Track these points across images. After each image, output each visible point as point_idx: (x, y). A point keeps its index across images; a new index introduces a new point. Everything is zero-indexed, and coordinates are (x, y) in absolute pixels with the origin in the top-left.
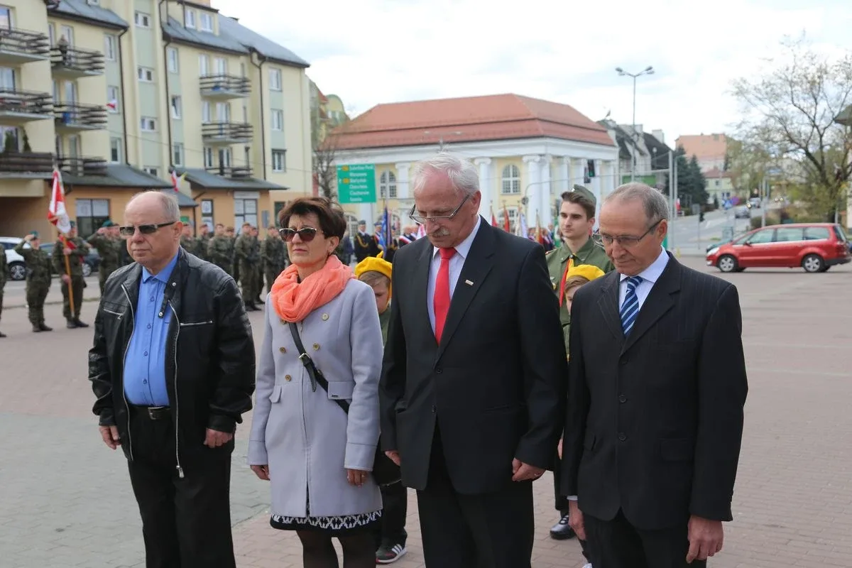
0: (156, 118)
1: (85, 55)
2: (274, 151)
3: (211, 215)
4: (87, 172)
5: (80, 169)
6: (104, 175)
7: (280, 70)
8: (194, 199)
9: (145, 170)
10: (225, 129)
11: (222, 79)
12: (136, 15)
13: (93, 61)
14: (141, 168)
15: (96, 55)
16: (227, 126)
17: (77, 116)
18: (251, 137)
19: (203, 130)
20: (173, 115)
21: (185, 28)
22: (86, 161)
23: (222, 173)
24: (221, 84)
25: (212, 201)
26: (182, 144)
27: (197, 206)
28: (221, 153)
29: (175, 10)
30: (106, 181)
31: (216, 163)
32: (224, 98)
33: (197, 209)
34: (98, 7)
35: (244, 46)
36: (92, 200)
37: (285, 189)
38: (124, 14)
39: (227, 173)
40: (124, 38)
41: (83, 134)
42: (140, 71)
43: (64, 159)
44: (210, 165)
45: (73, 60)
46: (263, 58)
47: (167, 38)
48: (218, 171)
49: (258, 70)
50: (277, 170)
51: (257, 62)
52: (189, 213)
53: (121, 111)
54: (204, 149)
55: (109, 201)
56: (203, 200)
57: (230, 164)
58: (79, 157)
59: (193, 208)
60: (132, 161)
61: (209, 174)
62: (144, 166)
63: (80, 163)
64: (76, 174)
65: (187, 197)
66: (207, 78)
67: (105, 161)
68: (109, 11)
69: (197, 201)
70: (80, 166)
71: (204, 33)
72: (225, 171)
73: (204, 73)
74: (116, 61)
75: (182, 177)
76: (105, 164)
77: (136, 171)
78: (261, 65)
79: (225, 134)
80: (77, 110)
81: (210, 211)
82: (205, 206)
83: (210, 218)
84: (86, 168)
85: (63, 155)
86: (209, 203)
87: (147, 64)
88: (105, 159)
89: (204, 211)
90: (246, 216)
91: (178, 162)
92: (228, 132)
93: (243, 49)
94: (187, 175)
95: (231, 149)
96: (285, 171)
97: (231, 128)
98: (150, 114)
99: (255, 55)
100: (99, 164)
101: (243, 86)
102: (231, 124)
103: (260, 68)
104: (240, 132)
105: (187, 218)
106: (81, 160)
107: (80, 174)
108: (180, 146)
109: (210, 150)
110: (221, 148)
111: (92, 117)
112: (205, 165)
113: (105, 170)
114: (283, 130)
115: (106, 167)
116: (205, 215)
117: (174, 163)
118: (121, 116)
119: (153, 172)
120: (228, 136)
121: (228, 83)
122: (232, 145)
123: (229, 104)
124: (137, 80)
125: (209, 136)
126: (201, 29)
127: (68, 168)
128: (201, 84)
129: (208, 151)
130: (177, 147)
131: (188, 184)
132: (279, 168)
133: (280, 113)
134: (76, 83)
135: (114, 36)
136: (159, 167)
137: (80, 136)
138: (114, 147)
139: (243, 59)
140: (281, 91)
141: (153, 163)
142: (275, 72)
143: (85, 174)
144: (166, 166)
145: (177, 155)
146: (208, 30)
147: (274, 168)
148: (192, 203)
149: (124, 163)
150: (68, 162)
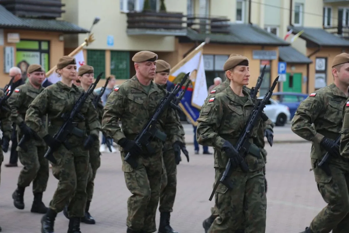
3: (325, 72)
4: (214, 30)
5: (208, 27)
6: (227, 33)
8: (309, 57)
9: (266, 29)
14: (262, 27)
22: (214, 20)
23: (340, 32)
25: (326, 59)
26: (303, 4)
27: (311, 63)
28: (340, 13)
30: (228, 38)
31: (334, 22)
33: (311, 67)
36: (214, 56)
39: (345, 32)
43: (194, 18)
44: (329, 24)
48: (336, 30)
52: (303, 70)
54: (324, 9)
56: (317, 58)
58: (208, 17)
59: (307, 65)
60: (254, 21)
61: (327, 33)
62: (265, 25)
63: (208, 22)
64: (204, 32)
65: (301, 54)
67: (229, 20)
69: (312, 59)
70: (208, 24)
72: (343, 30)
75: (297, 35)
76: (229, 23)
77: (256, 29)
81: (323, 68)
82: (320, 64)
83: (323, 75)
84: (213, 27)
85: (194, 15)
86: (323, 61)
88: (229, 18)
89: (318, 68)
91: (297, 21)
94: (303, 33)
100: (224, 23)
105: (301, 74)
106: (209, 19)
107: (208, 32)
108: (300, 6)
109: (329, 10)
110: (340, 8)
112: (324, 24)
113: (229, 28)
115: (229, 26)
116: (318, 72)
117: (293, 22)
119: (274, 31)
127: (197, 27)
129: (327, 11)
130: (298, 7)
131: (304, 43)
136: (279, 26)
138: (239, 8)
141: (274, 22)
143: (213, 32)
144: (286, 24)
145: (297, 15)
148: (307, 60)
149: (247, 22)
150: (197, 21)
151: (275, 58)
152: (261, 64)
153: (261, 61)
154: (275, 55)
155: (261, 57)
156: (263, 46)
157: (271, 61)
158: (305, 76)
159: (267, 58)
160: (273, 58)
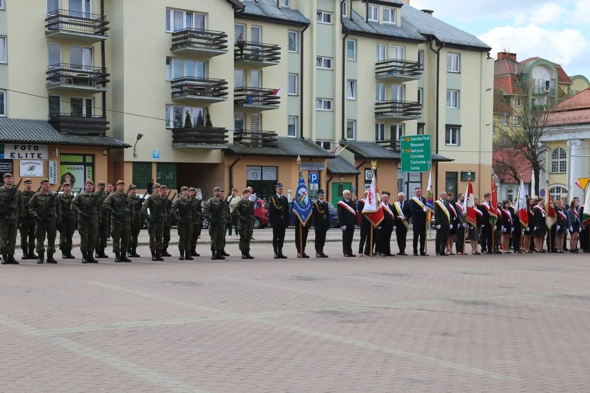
0: (332, 99)
1: (266, 49)
2: (448, 127)
4: (265, 144)
5: (260, 141)
6: (275, 146)
7: (460, 54)
8: (357, 168)
9: (319, 143)
10: (399, 108)
11: (398, 64)
12: (319, 14)
13: (273, 54)
14: (314, 140)
15: (276, 48)
16: (401, 105)
17: (260, 99)
18: (421, 114)
19: (376, 109)
20: (348, 96)
21: (367, 22)
22: (265, 135)
23: (393, 146)
24: (398, 69)
26: (355, 120)
27: (360, 173)
28: (393, 130)
29: (360, 7)
30: (274, 151)
31: (388, 136)
32: (399, 81)
33: (360, 177)
34: (289, 9)
35: (422, 34)
36: (262, 167)
37: (450, 160)
38: (309, 13)
40: (306, 34)
41: (264, 112)
42: (319, 59)
43: (246, 133)
44: (382, 138)
45: (260, 53)
46: (441, 44)
47: (346, 31)
48: (388, 144)
49: (436, 55)
50: (451, 143)
51: (435, 48)
52: (353, 180)
53: (300, 94)
54: (377, 125)
55: (277, 167)
56: (367, 169)
58: (260, 132)
59: (357, 175)
60: (306, 136)
61: (379, 146)
62: (318, 139)
63: (260, 136)
65: (351, 166)
66: (384, 63)
67: (277, 135)
68: (297, 11)
69: (361, 170)
70: (260, 139)
71: (385, 25)
72: (396, 144)
73: (381, 59)
74: (298, 53)
76: (276, 137)
77: (308, 143)
78: (439, 50)
79: (399, 112)
80: (260, 94)
84: (264, 141)
85: (246, 130)
87: (326, 54)
88: (276, 133)
89: (367, 179)
90: (410, 184)
91: (350, 136)
92: (401, 110)
93: (421, 37)
95: (404, 124)
96: (459, 145)
97: (405, 107)
98: (327, 95)
99: (434, 42)
100: (273, 137)
101: (415, 69)
102: (403, 104)
103: (438, 53)
104: (410, 110)
105: (351, 183)
106: (261, 134)
107: (260, 146)
108: (352, 122)
109: (382, 126)
110: (394, 124)
111: (270, 98)
112: (377, 139)
114: (459, 108)
115: (277, 140)
116: (367, 182)
117: (345, 137)
118: (300, 97)
119: (327, 145)
120: (402, 114)
121: (403, 67)
122: (404, 122)
123: (405, 85)
124: (315, 67)
125: (382, 113)
126: (382, 22)
127: (249, 141)
128: (376, 69)
129: (380, 127)
130: (350, 123)
131: (353, 155)
132: (454, 142)
133: (457, 92)
134: (262, 72)
135: (297, 31)
136: (332, 140)
137: (261, 115)
138: (292, 123)
139: (422, 46)
140: (460, 73)
141: (326, 136)
142: (454, 56)
143: (264, 146)
144: (338, 138)
145: (350, 129)
146: (390, 22)
147: (447, 141)
148: (356, 171)
149: (299, 136)
150: (249, 136)
151: (323, 170)
153: (309, 171)
154: (324, 167)
155: (309, 169)
156: (310, 159)
157: (320, 172)
158: (354, 185)
159: (315, 169)
160: (321, 169)
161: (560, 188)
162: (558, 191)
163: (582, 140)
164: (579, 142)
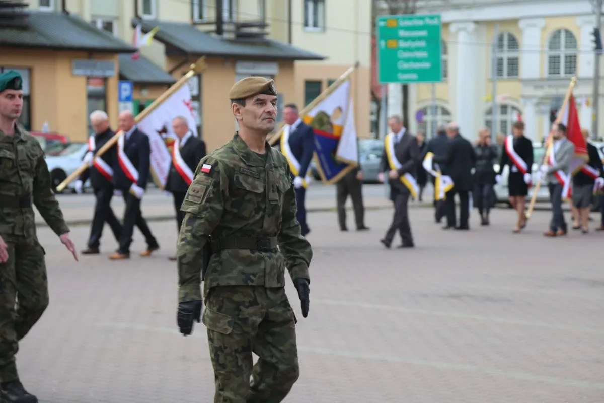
3: (198, 98)
6: (24, 28)
8: (171, 72)
9: (94, 22)
14: (87, 18)
23: (220, 31)
25: (199, 76)
27: (173, 82)
30: (26, 38)
31: (210, 14)
39: (229, 31)
44: (201, 16)
48: (213, 27)
50: (310, 28)
55: (29, 69)
57: (234, 15)
59: (167, 85)
60: (72, 8)
61: (199, 31)
62: (93, 16)
65: (157, 68)
67: (27, 5)
69: (176, 75)
72: (226, 27)
75: (150, 35)
77: (77, 23)
81: (196, 92)
83: (196, 105)
86: (195, 79)
88: (26, 1)
91: (147, 10)
94: (159, 32)
96: (324, 29)
100: (17, 10)
112: (192, 16)
113: (26, 20)
115: (27, 15)
117: (140, 12)
119: (108, 26)
131: (160, 48)
132: (315, 25)
136: (117, 18)
141: (106, 10)
144: (129, 14)
147: (306, 24)
148: (167, 78)
149: (60, 9)
151: (113, 74)
152: (88, 83)
153: (88, 78)
154: (111, 69)
155: (88, 73)
156: (91, 53)
157: (105, 80)
159: (98, 73)
160: (108, 73)
161: (436, 107)
162: (435, 113)
163: (477, 22)
164: (471, 27)
